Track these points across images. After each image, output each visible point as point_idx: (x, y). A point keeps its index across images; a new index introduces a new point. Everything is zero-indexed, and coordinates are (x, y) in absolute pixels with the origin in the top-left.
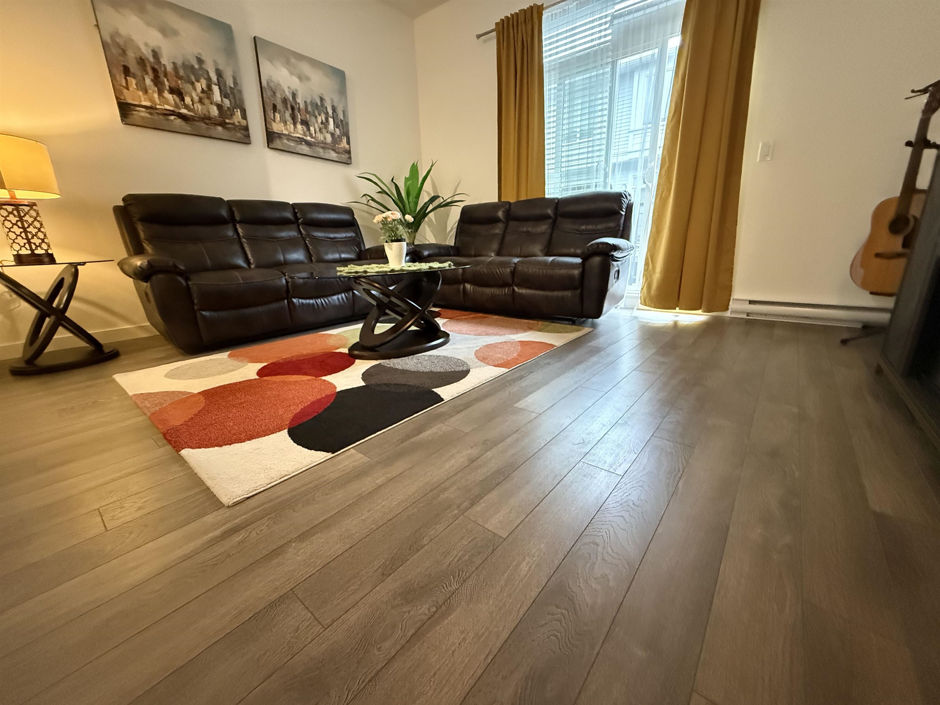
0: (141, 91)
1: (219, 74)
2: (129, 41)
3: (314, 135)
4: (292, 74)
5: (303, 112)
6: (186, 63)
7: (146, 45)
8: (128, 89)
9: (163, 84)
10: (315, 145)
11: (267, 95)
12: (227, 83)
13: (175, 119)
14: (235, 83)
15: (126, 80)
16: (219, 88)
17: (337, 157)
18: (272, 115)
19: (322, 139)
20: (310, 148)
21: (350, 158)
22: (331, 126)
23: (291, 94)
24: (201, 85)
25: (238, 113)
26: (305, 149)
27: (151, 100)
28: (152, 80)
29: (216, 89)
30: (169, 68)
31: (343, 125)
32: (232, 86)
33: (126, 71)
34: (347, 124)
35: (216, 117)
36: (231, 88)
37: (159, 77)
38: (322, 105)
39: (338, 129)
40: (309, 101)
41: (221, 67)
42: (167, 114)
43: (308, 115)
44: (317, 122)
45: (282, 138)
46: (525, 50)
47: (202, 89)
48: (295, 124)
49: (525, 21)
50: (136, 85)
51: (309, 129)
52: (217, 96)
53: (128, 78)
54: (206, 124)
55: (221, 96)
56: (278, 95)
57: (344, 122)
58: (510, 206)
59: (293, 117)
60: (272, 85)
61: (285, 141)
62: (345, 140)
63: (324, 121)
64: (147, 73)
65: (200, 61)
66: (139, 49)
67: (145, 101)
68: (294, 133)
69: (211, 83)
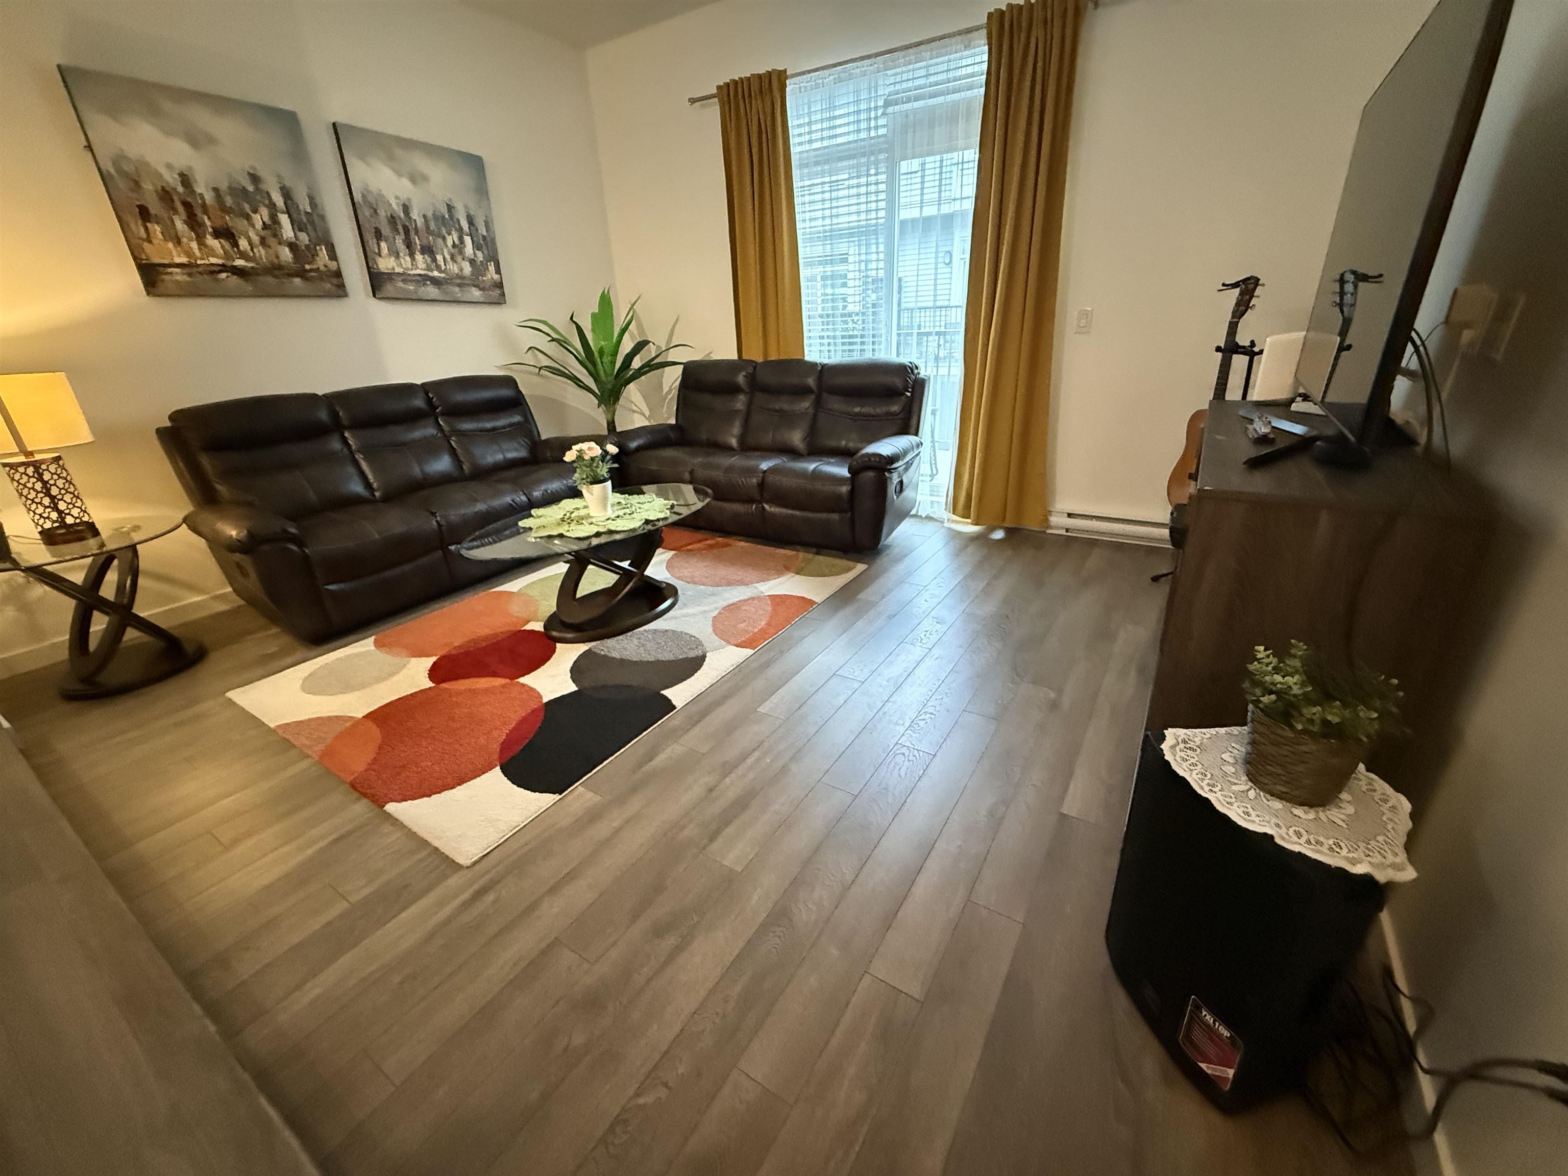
0: (172, 240)
1: (287, 194)
2: (142, 165)
3: (443, 267)
4: (399, 174)
5: (423, 232)
6: (234, 185)
7: (169, 166)
8: (150, 242)
9: (202, 225)
10: (448, 283)
11: (364, 215)
12: (301, 207)
13: (227, 277)
14: (313, 204)
15: (146, 229)
16: (290, 217)
17: (481, 296)
18: (376, 246)
19: (456, 271)
20: (439, 289)
21: (503, 295)
22: (469, 249)
23: (401, 208)
24: (260, 218)
25: (323, 252)
26: (432, 291)
27: (189, 254)
28: (185, 222)
29: (284, 219)
30: (209, 197)
31: (486, 244)
32: (309, 210)
33: (144, 214)
34: (493, 240)
35: (290, 263)
36: (307, 213)
37: (196, 215)
38: (451, 216)
39: (480, 252)
40: (430, 214)
41: (288, 184)
42: (213, 271)
43: (431, 238)
44: (447, 246)
45: (394, 279)
46: (764, 136)
47: (264, 223)
48: (412, 255)
49: (761, 92)
50: (162, 233)
51: (434, 260)
52: (288, 231)
53: (148, 225)
54: (276, 277)
55: (293, 229)
56: (382, 213)
57: (488, 239)
58: (755, 368)
59: (409, 245)
60: (370, 198)
61: (401, 284)
62: (492, 267)
63: (457, 242)
64: (176, 212)
65: (255, 179)
66: (160, 176)
67: (179, 256)
68: (412, 269)
69: (276, 211)
